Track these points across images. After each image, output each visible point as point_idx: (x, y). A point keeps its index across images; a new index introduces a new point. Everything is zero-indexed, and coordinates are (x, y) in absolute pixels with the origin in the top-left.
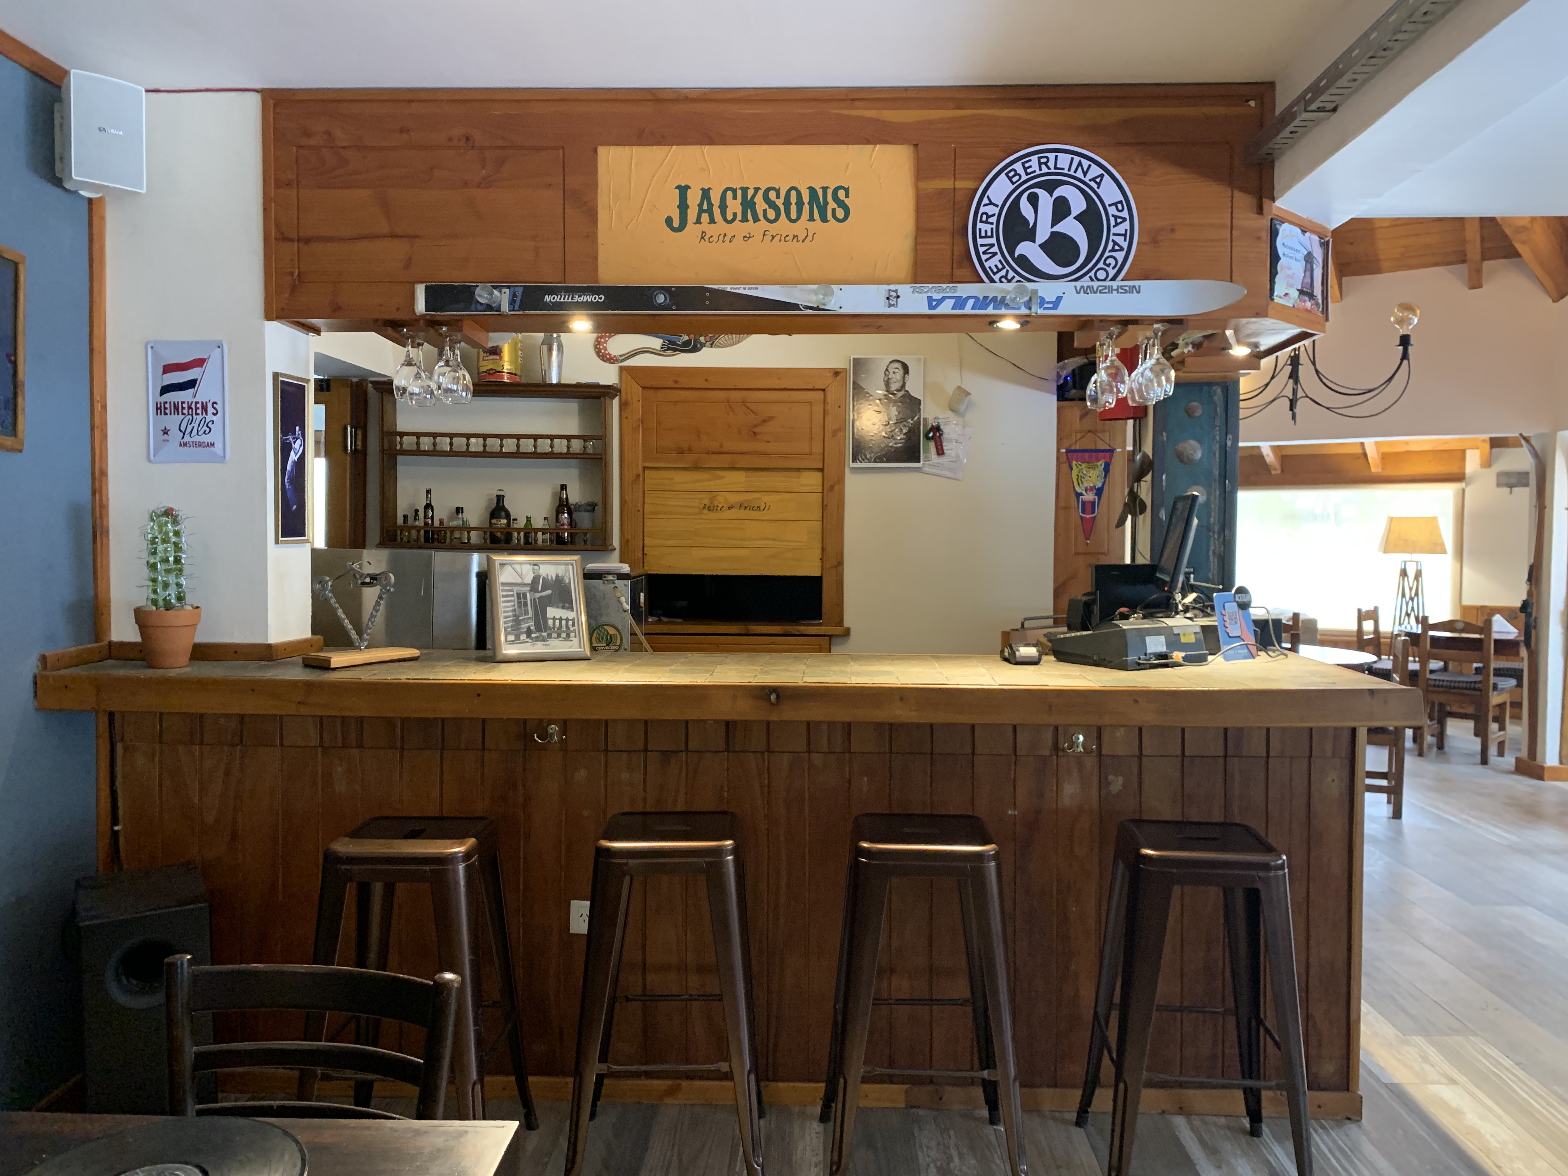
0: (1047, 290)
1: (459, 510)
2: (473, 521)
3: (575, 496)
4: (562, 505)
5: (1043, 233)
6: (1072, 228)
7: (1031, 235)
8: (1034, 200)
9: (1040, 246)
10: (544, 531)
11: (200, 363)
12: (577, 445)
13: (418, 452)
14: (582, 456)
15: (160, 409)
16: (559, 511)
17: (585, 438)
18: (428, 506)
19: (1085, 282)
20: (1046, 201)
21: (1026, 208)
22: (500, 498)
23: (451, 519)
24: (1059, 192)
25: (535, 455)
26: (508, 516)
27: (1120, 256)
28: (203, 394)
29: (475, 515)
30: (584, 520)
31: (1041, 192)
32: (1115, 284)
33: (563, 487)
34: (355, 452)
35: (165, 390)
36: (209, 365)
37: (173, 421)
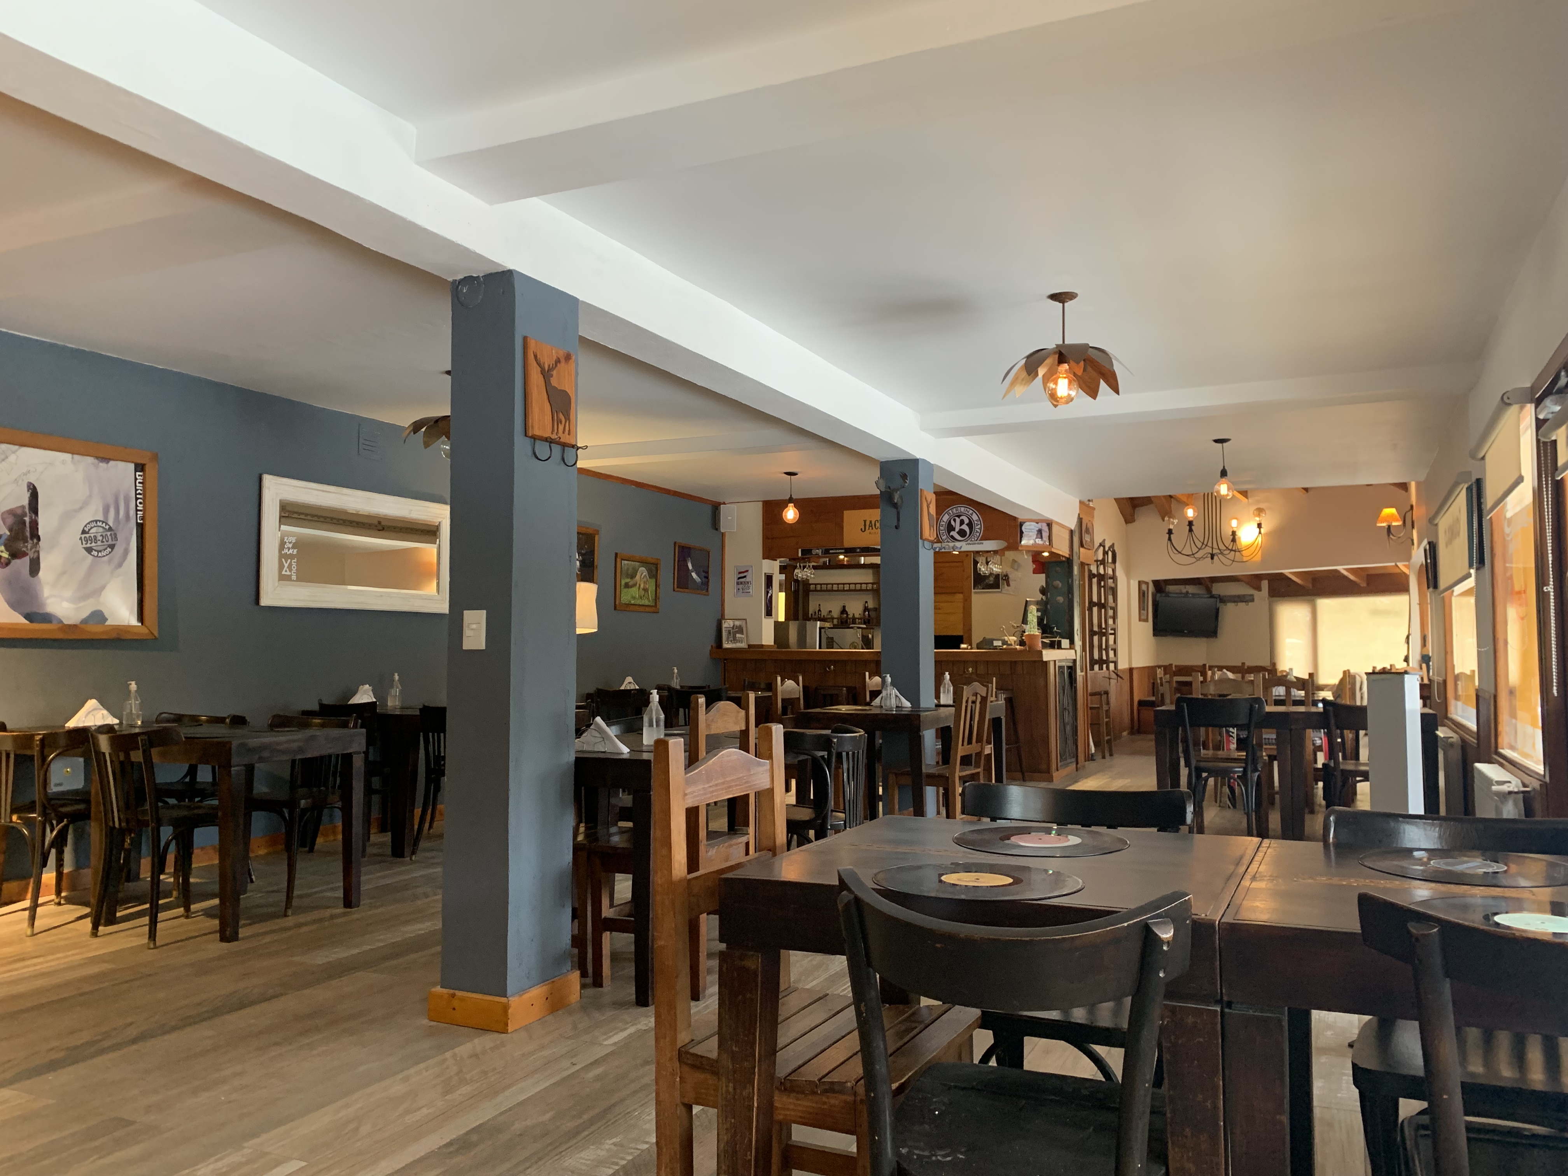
0: (958, 544)
1: (830, 612)
2: (835, 616)
3: (871, 605)
4: (866, 609)
5: (957, 529)
6: (965, 527)
7: (954, 529)
8: (955, 520)
9: (957, 533)
10: (859, 619)
11: (747, 571)
12: (870, 587)
13: (816, 591)
14: (872, 590)
15: (738, 583)
16: (865, 611)
17: (873, 584)
18: (819, 610)
19: (969, 542)
20: (958, 520)
21: (953, 523)
22: (844, 607)
23: (828, 615)
24: (962, 518)
25: (855, 590)
26: (847, 613)
27: (978, 534)
28: (748, 579)
29: (836, 613)
30: (873, 614)
31: (957, 518)
32: (978, 542)
33: (866, 602)
34: (795, 591)
35: (739, 578)
36: (750, 572)
37: (740, 586)
